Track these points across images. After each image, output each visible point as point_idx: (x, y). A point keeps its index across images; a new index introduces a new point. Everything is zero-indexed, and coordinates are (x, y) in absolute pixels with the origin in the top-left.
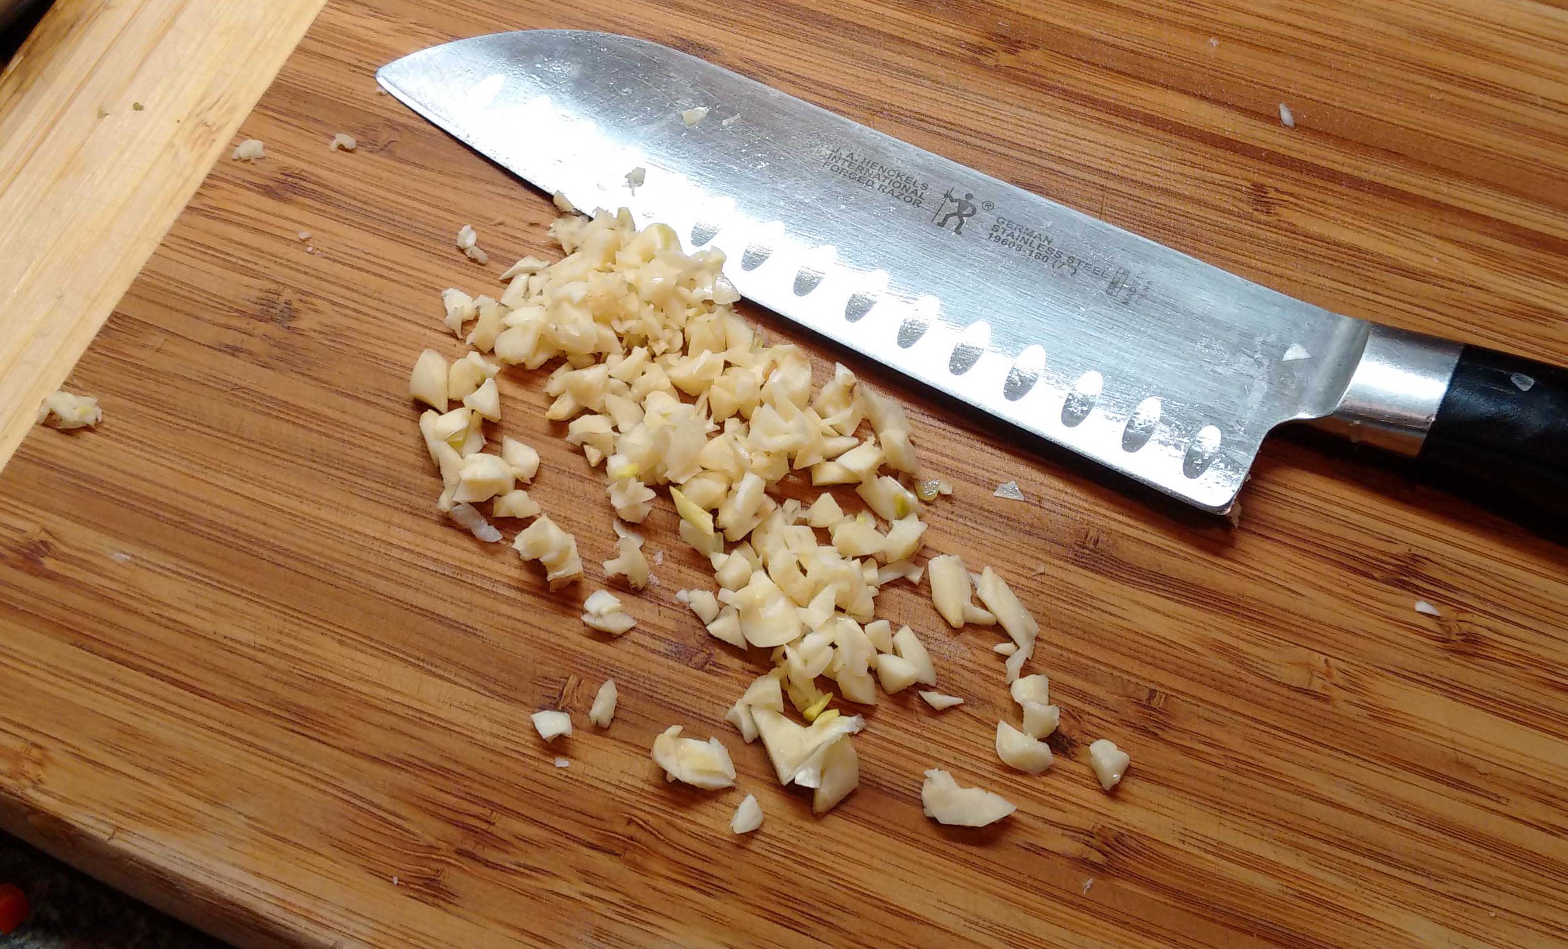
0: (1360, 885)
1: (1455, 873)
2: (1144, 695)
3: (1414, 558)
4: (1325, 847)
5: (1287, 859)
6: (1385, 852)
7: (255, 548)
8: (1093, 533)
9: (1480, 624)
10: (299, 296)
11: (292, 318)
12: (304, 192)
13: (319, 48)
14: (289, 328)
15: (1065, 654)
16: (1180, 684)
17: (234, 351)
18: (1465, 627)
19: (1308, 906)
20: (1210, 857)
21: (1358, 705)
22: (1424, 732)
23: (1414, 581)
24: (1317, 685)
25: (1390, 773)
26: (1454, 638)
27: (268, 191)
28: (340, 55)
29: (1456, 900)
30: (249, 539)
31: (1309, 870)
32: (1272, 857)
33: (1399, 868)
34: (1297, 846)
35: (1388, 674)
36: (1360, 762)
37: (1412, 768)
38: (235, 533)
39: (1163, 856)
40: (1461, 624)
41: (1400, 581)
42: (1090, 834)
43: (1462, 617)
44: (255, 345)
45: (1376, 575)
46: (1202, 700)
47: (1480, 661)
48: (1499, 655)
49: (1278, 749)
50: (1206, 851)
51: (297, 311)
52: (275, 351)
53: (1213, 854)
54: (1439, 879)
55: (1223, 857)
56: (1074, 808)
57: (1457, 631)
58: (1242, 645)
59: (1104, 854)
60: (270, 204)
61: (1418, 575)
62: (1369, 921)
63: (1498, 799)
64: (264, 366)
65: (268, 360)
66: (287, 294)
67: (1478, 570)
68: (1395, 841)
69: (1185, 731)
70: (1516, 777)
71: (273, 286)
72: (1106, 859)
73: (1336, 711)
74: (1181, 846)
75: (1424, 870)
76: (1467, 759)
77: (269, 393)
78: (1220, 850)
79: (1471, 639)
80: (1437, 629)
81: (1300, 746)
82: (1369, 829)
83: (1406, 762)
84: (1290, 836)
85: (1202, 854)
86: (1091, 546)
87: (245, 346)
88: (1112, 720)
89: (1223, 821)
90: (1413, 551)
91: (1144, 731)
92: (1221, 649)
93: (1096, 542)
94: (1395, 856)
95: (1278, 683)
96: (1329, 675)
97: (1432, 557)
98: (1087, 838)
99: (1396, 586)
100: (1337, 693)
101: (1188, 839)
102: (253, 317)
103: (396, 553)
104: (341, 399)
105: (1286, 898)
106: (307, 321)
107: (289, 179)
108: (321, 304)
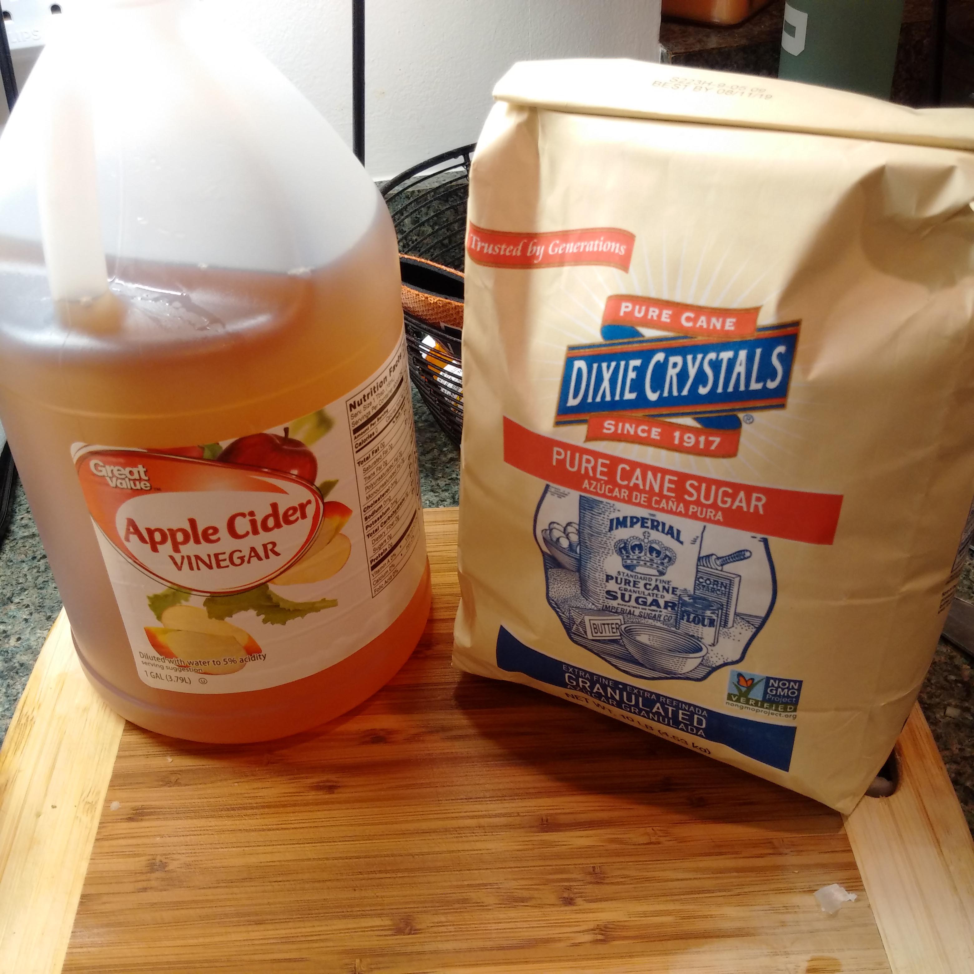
0: (702, 905)
1: (733, 886)
2: (591, 870)
3: (667, 779)
4: (682, 897)
5: (671, 907)
8: (544, 818)
9: (702, 794)
10: (164, 857)
11: (165, 866)
12: (147, 814)
13: (129, 754)
14: (165, 871)
16: (603, 860)
17: (145, 890)
19: (688, 920)
20: (643, 918)
21: (672, 841)
23: (671, 788)
24: (653, 839)
25: (695, 860)
26: (695, 802)
27: (130, 819)
29: (739, 895)
31: (682, 907)
32: (665, 909)
33: (713, 892)
34: (673, 901)
36: (683, 860)
39: (625, 926)
40: (695, 796)
41: (665, 789)
42: (592, 930)
43: (694, 793)
44: (154, 883)
46: (614, 863)
49: (650, 868)
51: (166, 863)
52: (164, 883)
54: (729, 890)
56: (583, 923)
57: (695, 799)
58: (619, 836)
59: (602, 934)
60: (133, 824)
61: (671, 785)
62: (711, 916)
63: (736, 853)
64: (161, 891)
65: (162, 887)
66: (159, 858)
68: (707, 884)
69: (612, 877)
70: (739, 842)
71: (150, 857)
72: (605, 936)
73: (665, 846)
74: (630, 919)
75: (722, 889)
76: (719, 843)
78: (645, 915)
79: (701, 800)
80: (687, 802)
81: (657, 864)
82: (696, 883)
83: (698, 854)
84: (669, 898)
85: (640, 918)
86: (545, 823)
87: (150, 886)
88: (583, 884)
90: (666, 776)
91: (598, 883)
92: (612, 841)
93: (547, 820)
94: (710, 889)
95: (639, 845)
96: (656, 834)
97: (673, 776)
100: (662, 839)
101: (631, 916)
102: (147, 873)
103: (256, 942)
104: (203, 891)
105: (677, 921)
106: (172, 866)
107: (138, 811)
108: (175, 856)
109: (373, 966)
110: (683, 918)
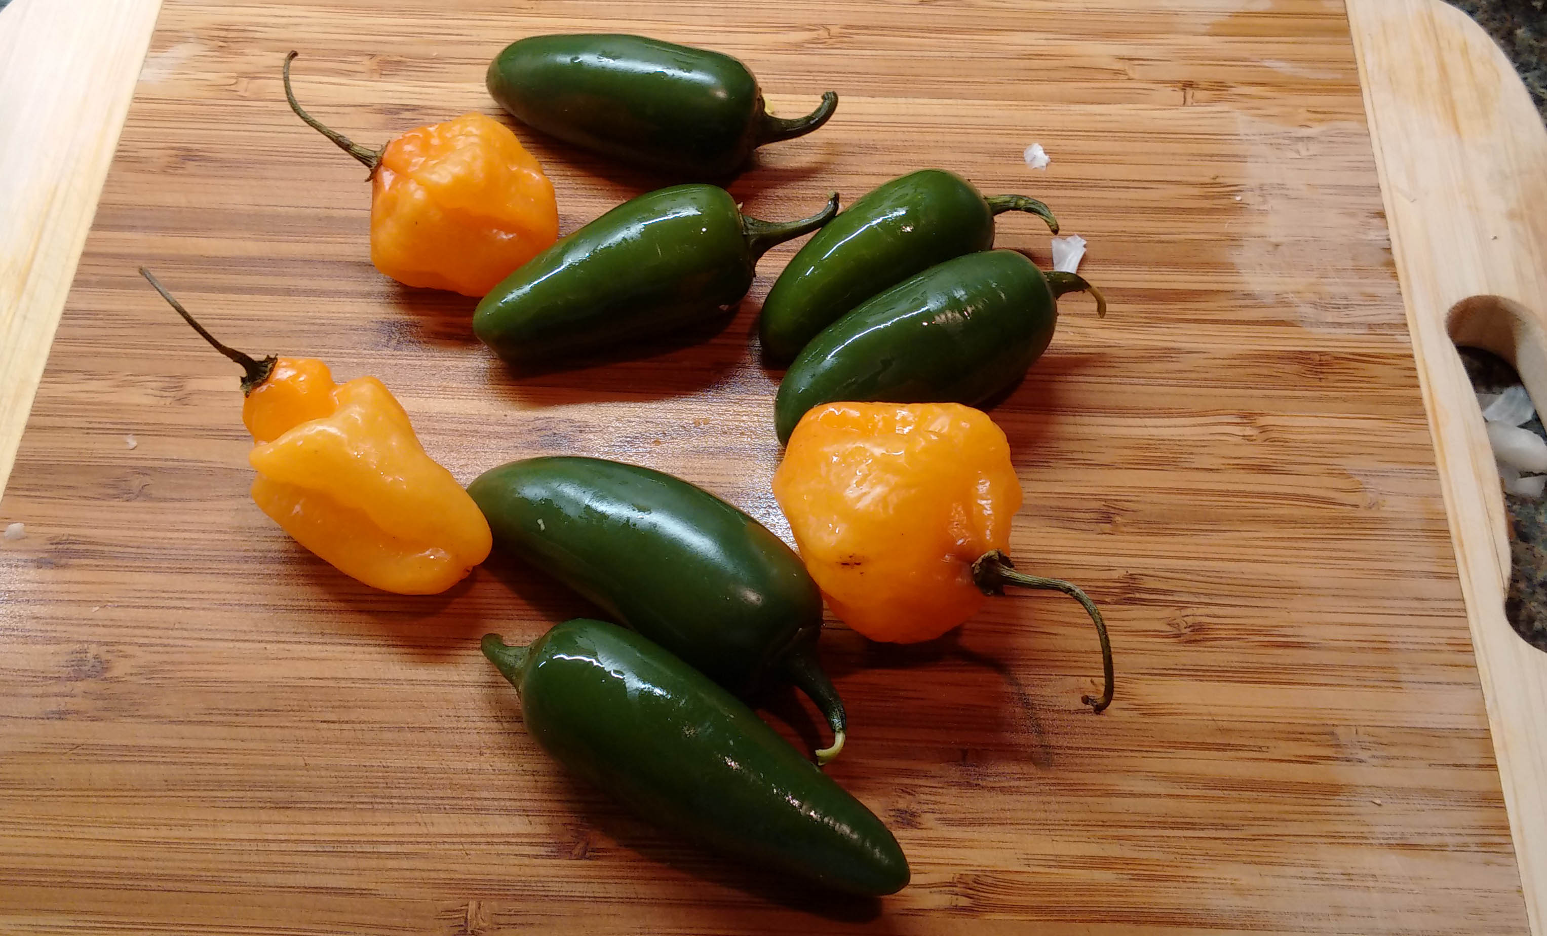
0: (1178, 853)
1: (1247, 819)
2: (958, 757)
3: (1132, 577)
4: (1139, 832)
5: (1113, 851)
6: (1188, 820)
7: (144, 883)
9: (1199, 615)
10: (105, 648)
11: (106, 669)
12: (77, 554)
13: (48, 421)
14: (106, 679)
15: (885, 743)
17: (61, 715)
18: (1190, 620)
19: (1144, 883)
20: (1053, 871)
21: (1127, 709)
22: (1186, 714)
23: (1138, 595)
25: (1170, 755)
26: (1184, 631)
27: (44, 563)
28: (70, 422)
29: (1254, 840)
30: (133, 876)
32: (1102, 854)
33: (1203, 829)
34: (1118, 838)
35: (1143, 677)
36: (1145, 754)
37: (1186, 745)
38: (119, 875)
39: (1018, 883)
40: (1185, 619)
41: (1129, 599)
42: (952, 884)
43: (1184, 612)
44: (79, 704)
45: (1107, 600)
47: (1209, 643)
48: (1223, 634)
50: (1050, 867)
51: (108, 661)
52: (100, 704)
53: (1055, 867)
54: (1236, 828)
55: (1064, 867)
56: (932, 867)
57: (1185, 625)
59: (969, 897)
60: (51, 574)
61: (1138, 590)
62: (1193, 880)
63: (1260, 749)
64: (94, 719)
65: (97, 714)
66: (93, 650)
67: (1185, 571)
68: (1193, 809)
69: (999, 775)
70: (1268, 727)
71: (77, 647)
72: (971, 900)
73: (1112, 719)
74: (1027, 869)
75: (1223, 825)
76: (1225, 725)
77: (107, 742)
78: (1059, 862)
79: (1198, 628)
80: (1168, 628)
81: (1094, 756)
82: (1171, 805)
83: (1181, 743)
84: (1110, 832)
85: (1047, 870)
87: (70, 707)
88: (941, 785)
89: (1053, 837)
90: (1130, 572)
91: (969, 786)
94: (1197, 820)
95: (1060, 712)
97: (1146, 572)
98: (951, 889)
99: (1125, 604)
101: (1031, 862)
102: (69, 679)
103: (274, 847)
104: (176, 728)
105: (1125, 882)
106: (121, 668)
107: (60, 546)
108: (128, 649)
109: (502, 920)
110: (1138, 878)
